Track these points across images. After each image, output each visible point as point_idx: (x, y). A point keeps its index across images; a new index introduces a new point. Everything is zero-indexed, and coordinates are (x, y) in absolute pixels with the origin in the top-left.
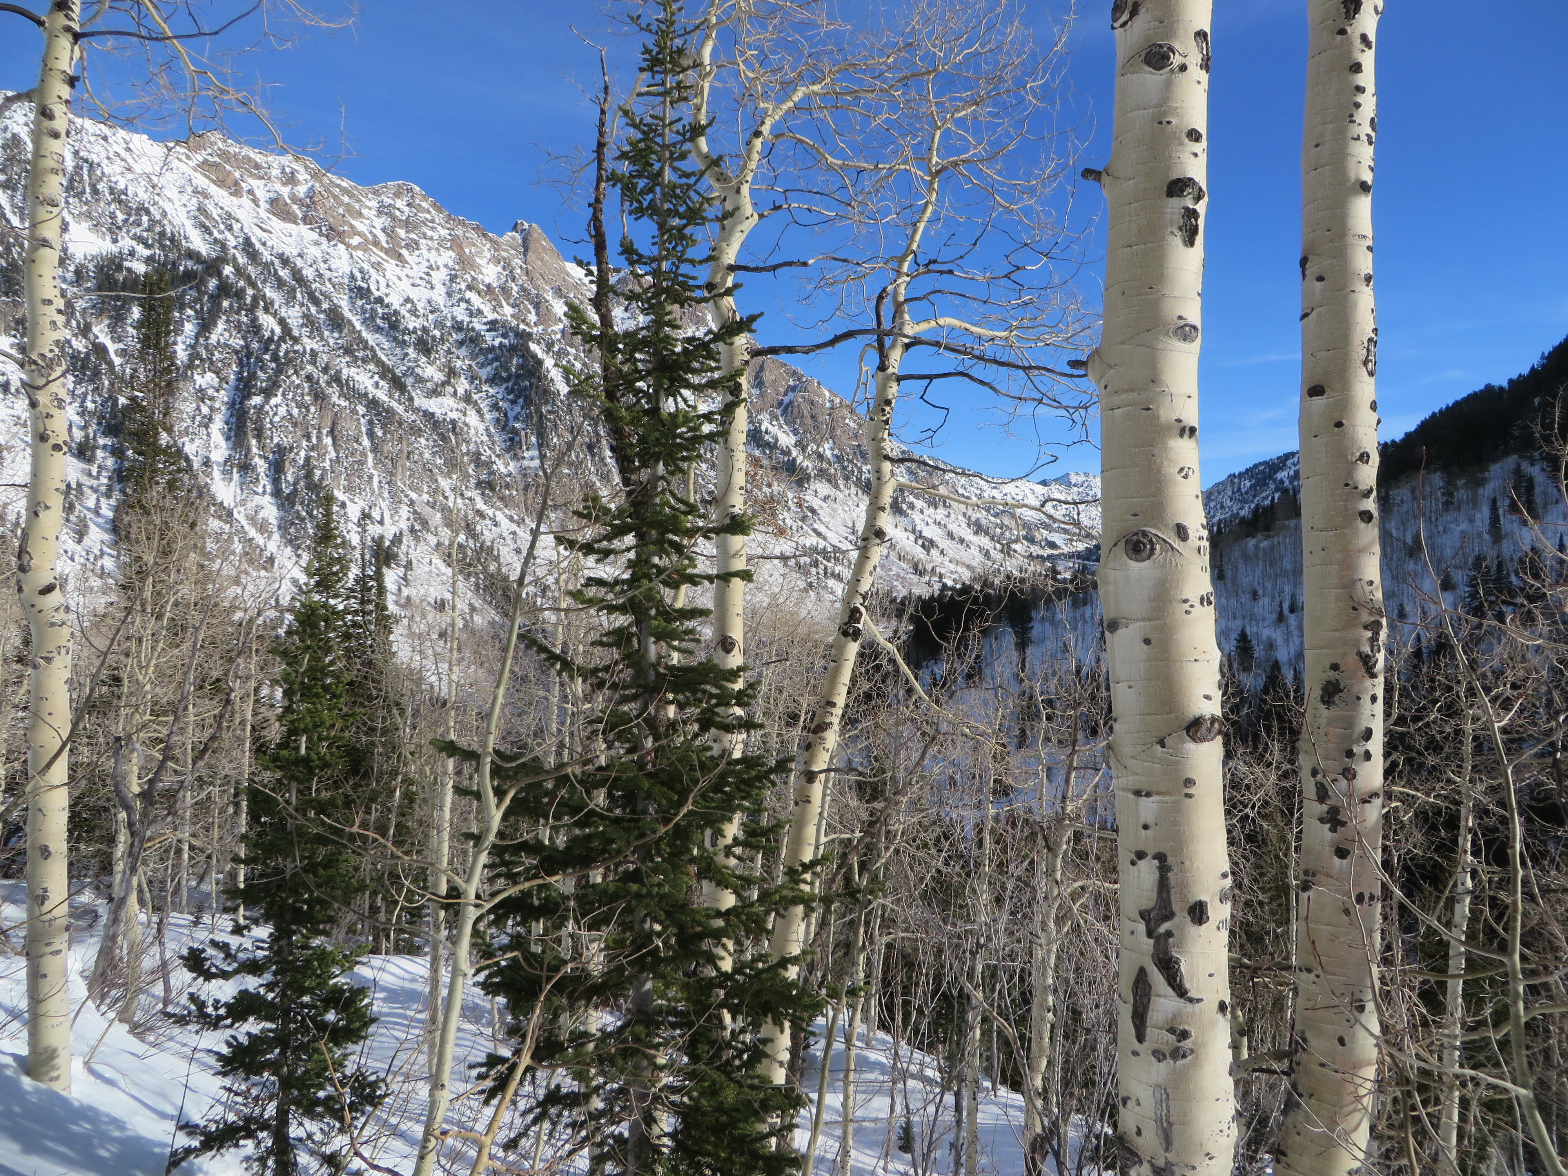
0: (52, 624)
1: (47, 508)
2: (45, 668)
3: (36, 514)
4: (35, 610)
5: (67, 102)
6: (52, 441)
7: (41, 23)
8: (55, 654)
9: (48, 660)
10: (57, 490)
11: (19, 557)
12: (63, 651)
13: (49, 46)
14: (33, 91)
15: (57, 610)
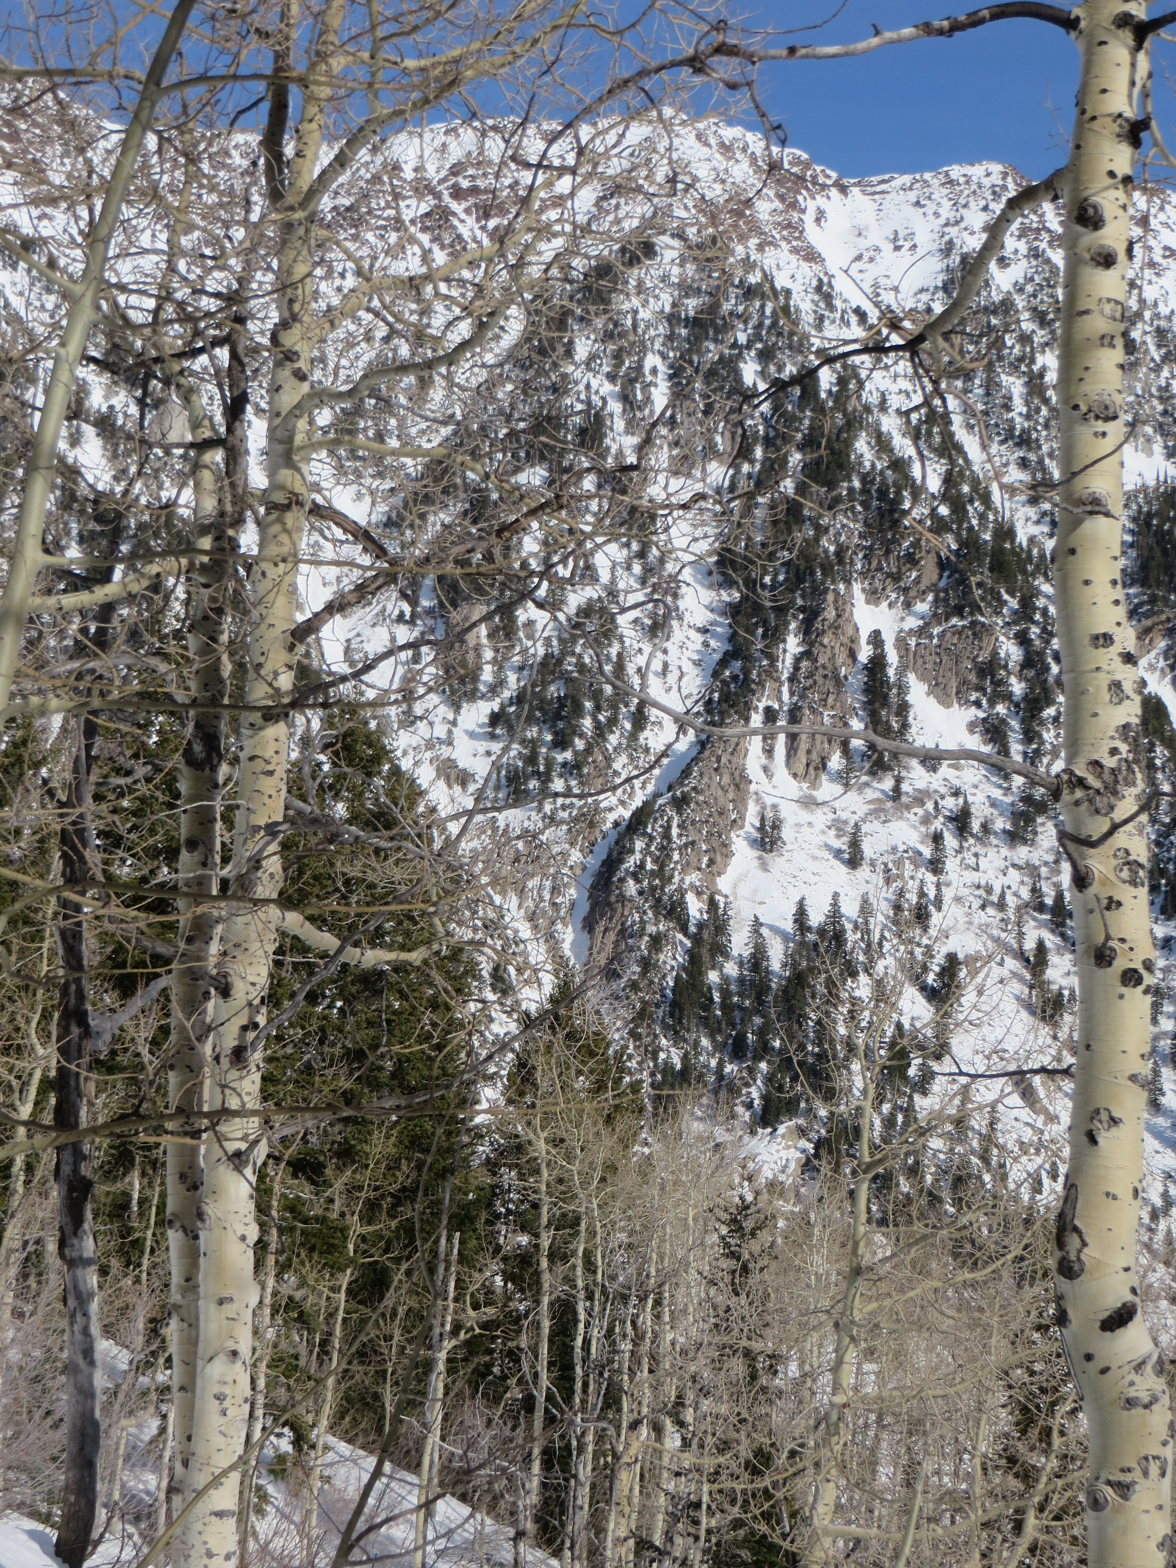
0: (1131, 1403)
1: (1114, 1121)
2: (1118, 1510)
3: (1092, 1139)
4: (1093, 1367)
5: (1127, 180)
6: (1121, 964)
7: (1070, 24)
8: (1137, 1475)
9: (1124, 1489)
10: (1133, 1078)
11: (1061, 1243)
12: (1154, 1469)
13: (1088, 67)
14: (1058, 173)
15: (1139, 1367)
